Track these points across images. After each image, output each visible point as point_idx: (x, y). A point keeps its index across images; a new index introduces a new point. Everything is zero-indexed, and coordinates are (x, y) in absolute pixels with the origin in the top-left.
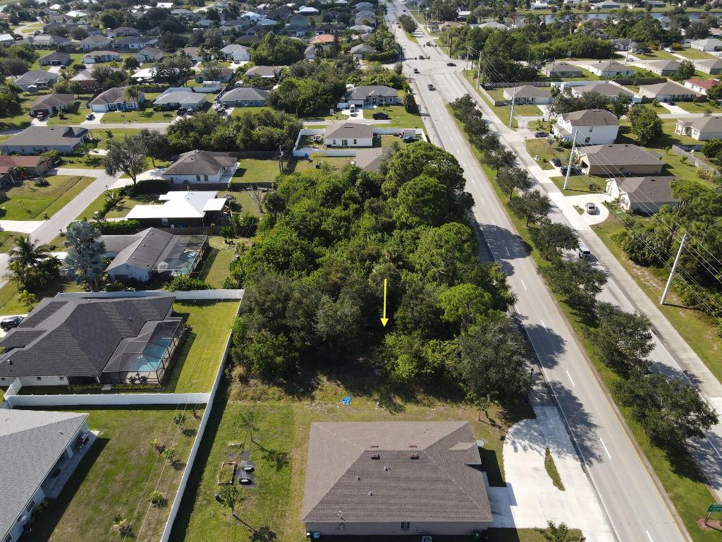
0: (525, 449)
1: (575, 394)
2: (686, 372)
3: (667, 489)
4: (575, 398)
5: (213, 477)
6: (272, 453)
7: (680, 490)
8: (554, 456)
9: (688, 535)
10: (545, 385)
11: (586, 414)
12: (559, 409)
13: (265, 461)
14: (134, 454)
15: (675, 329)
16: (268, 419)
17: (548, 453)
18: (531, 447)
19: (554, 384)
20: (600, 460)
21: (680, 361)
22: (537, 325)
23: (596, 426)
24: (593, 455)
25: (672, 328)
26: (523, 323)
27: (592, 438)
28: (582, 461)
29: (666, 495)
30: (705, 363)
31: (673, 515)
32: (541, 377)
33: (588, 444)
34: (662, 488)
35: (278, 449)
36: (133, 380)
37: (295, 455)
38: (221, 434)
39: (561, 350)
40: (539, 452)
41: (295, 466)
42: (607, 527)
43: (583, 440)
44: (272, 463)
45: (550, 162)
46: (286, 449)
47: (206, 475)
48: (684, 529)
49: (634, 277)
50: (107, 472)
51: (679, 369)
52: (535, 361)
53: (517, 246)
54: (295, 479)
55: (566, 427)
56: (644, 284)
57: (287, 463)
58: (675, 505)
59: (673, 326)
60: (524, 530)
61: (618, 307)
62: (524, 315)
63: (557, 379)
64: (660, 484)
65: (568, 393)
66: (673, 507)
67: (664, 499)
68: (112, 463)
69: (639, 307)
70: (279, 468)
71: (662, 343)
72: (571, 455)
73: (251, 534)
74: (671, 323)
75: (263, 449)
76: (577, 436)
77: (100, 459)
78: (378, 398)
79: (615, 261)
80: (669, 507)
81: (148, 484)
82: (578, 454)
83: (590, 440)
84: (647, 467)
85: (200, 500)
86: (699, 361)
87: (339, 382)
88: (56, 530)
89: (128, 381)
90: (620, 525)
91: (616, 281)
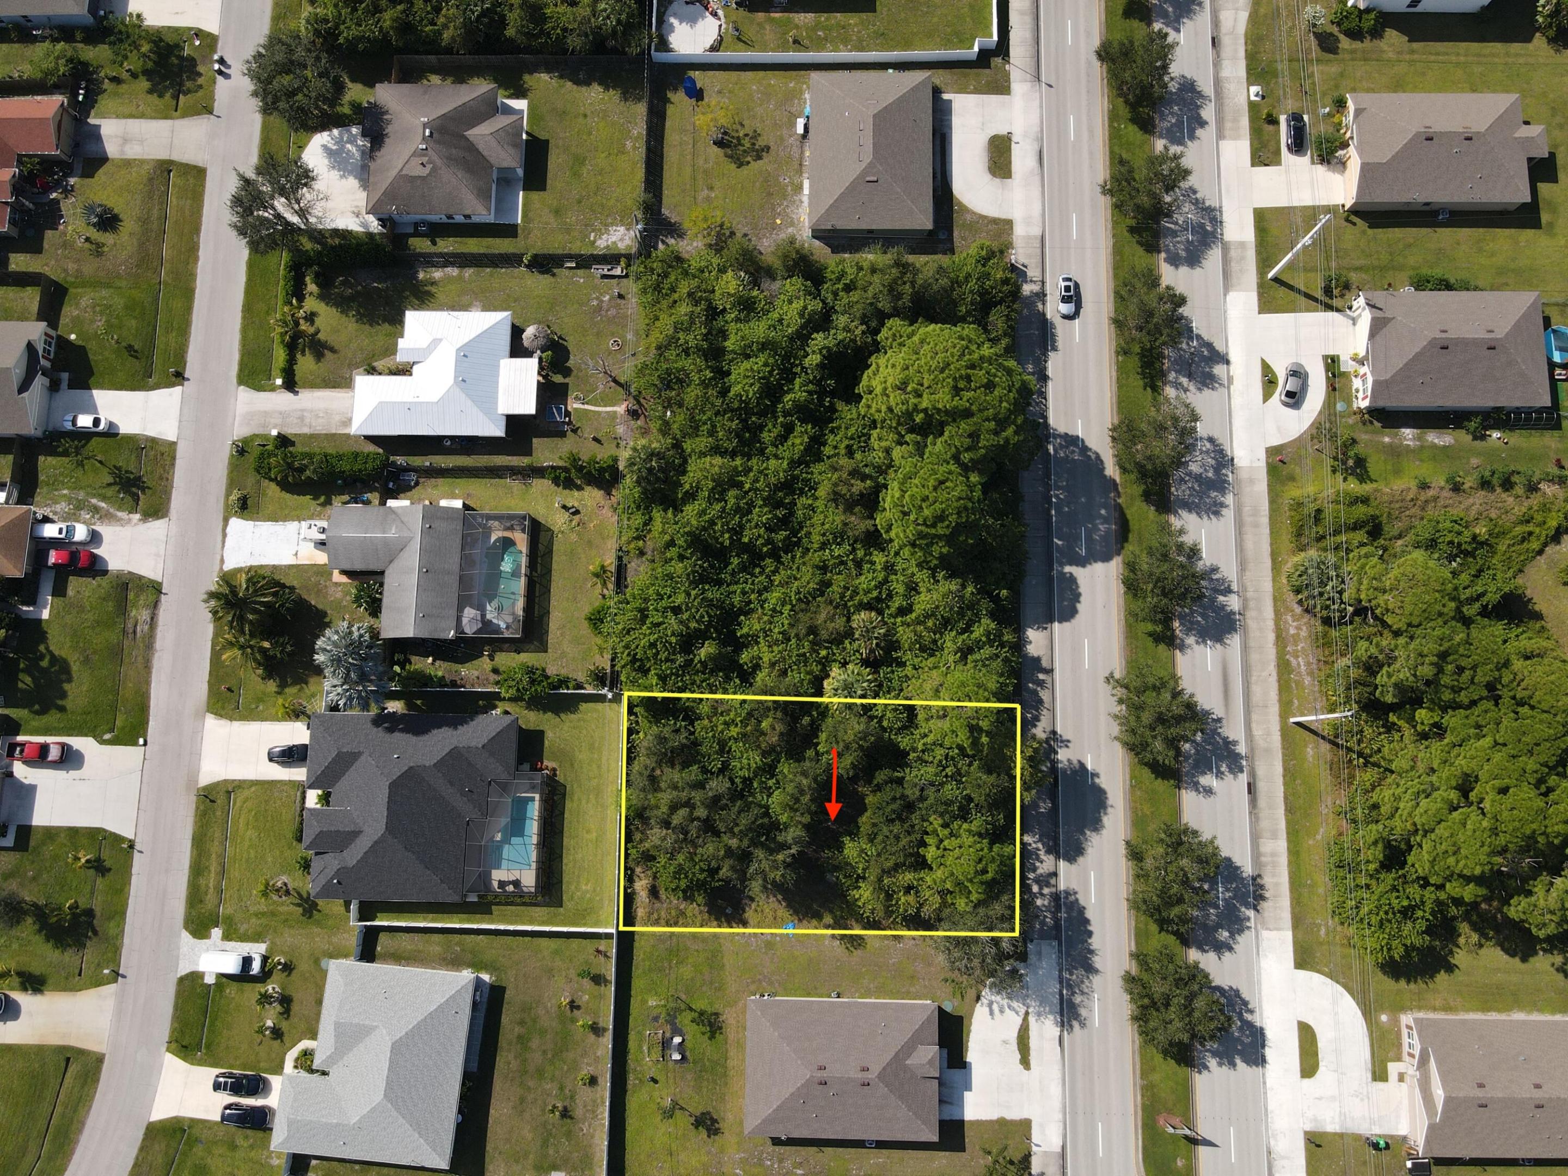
0: (1002, 1011)
1: (1089, 914)
2: (1254, 879)
3: (1144, 1074)
4: (1087, 921)
5: (640, 1047)
6: (702, 1013)
7: (1156, 1077)
8: (1032, 1019)
9: (1140, 1131)
10: (1056, 897)
11: (1092, 952)
12: (1060, 944)
13: (694, 1026)
14: (541, 1011)
15: (1285, 784)
16: (690, 960)
17: (1027, 1013)
18: (1009, 1007)
19: (1067, 893)
20: (1083, 1025)
21: (1256, 855)
22: (1079, 762)
23: (1096, 971)
24: (1077, 1016)
25: (1279, 781)
26: (1059, 757)
27: (1086, 990)
28: (1062, 1025)
29: (1139, 1081)
30: (1290, 863)
31: (1136, 1106)
32: (1053, 881)
33: (1078, 999)
34: (1138, 1072)
35: (709, 1010)
36: (502, 884)
37: (729, 1017)
38: (638, 984)
39: (1096, 825)
40: (1017, 1013)
41: (731, 1032)
42: (1060, 1116)
43: (1073, 993)
44: (703, 1029)
45: (1283, 119)
46: (718, 1007)
47: (632, 1045)
48: (1140, 1124)
49: (1281, 639)
50: (520, 1037)
51: (1248, 870)
52: (1054, 850)
53: (1106, 520)
54: (732, 1053)
55: (1060, 971)
56: (1288, 663)
57: (721, 1028)
58: (1143, 1096)
59: (1284, 776)
60: (973, 1123)
61: (1219, 720)
62: (1065, 738)
63: (1074, 886)
64: (1138, 1067)
65: (1082, 910)
66: (1139, 1097)
67: (1135, 1085)
68: (522, 1023)
69: (1254, 725)
70: (712, 1037)
71: (1250, 813)
72: (1051, 1017)
73: (692, 1120)
74: (1285, 770)
75: (691, 1009)
76: (1070, 987)
77: (505, 1019)
78: (831, 921)
79: (1267, 586)
80: (1135, 1096)
81: (571, 1055)
82: (1062, 1015)
83: (1083, 993)
84: (1133, 1041)
85: (631, 1080)
86: (1283, 860)
87: (780, 897)
88: (492, 1111)
89: (495, 884)
90: (1074, 1113)
91: (1245, 648)
